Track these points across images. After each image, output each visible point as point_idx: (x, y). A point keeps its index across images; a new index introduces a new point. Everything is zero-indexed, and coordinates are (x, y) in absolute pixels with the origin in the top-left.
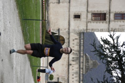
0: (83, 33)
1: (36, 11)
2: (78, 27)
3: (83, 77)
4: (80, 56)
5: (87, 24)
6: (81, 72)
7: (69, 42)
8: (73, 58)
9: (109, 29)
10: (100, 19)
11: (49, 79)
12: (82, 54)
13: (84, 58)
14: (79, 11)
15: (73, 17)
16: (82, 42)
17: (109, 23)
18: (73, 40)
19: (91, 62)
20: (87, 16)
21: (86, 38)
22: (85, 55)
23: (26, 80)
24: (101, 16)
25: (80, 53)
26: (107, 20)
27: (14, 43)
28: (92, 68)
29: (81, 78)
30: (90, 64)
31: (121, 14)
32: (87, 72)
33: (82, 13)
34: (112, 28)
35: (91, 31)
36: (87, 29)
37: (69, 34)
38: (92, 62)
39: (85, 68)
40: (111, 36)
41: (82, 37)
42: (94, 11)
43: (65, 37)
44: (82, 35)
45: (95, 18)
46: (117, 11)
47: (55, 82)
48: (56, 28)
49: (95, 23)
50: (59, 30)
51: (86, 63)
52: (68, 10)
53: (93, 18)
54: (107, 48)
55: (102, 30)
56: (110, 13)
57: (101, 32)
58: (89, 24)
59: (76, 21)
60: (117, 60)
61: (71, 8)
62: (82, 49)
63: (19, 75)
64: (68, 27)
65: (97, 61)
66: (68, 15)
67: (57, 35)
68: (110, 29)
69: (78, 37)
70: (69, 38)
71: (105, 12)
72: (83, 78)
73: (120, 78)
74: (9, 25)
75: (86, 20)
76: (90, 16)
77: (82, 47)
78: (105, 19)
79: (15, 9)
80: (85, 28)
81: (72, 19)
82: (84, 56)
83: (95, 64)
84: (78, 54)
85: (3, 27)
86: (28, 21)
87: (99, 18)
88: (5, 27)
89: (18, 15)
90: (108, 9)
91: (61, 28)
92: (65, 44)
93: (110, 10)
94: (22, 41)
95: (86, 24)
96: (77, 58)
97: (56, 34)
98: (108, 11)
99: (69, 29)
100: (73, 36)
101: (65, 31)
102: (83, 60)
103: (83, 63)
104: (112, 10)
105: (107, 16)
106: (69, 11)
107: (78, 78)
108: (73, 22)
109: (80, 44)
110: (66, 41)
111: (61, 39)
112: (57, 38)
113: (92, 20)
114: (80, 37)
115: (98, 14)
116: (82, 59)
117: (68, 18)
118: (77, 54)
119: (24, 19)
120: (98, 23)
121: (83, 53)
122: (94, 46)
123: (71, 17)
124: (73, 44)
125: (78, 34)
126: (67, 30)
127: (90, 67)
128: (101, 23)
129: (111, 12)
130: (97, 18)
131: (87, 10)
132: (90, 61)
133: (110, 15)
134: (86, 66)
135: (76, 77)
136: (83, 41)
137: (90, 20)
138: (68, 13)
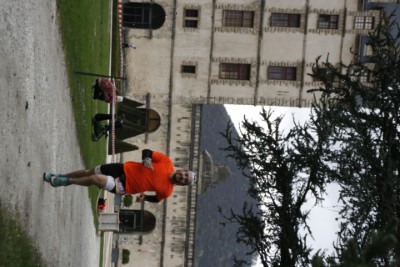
0: (201, 105)
1: (101, 55)
2: (190, 92)
3: (196, 201)
4: (192, 156)
5: (209, 87)
6: (194, 191)
7: (169, 125)
8: (177, 159)
9: (255, 99)
10: (239, 76)
11: (122, 204)
12: (196, 152)
13: (201, 161)
14: (193, 58)
15: (179, 69)
16: (197, 126)
17: (257, 86)
18: (179, 120)
19: (214, 170)
20: (210, 70)
21: (204, 117)
22: (204, 153)
23: (75, 206)
24: (241, 69)
25: (192, 149)
26: (253, 79)
27: (55, 124)
28: (216, 183)
29: (193, 203)
30: (212, 172)
31: (282, 67)
32: (204, 190)
33: (200, 62)
34: (262, 98)
35: (217, 102)
36: (209, 98)
37: (170, 106)
38: (217, 170)
39: (203, 181)
40: (264, 115)
41: (198, 114)
42: (226, 59)
43: (161, 112)
44: (198, 110)
45: (228, 73)
46: (273, 61)
47: (135, 211)
48: (142, 92)
49: (227, 85)
50: (148, 97)
51: (204, 171)
52: (169, 54)
53: (223, 73)
54: (255, 142)
55: (240, 101)
56: (259, 63)
57: (238, 103)
58: (213, 86)
59: (186, 79)
60: (275, 169)
61: (176, 48)
62: (197, 140)
63: (62, 197)
64: (168, 91)
65: (228, 167)
66: (168, 66)
67: (144, 107)
68: (259, 100)
69: (188, 114)
70: (169, 116)
71: (249, 62)
72: (196, 205)
73: (278, 209)
74: (45, 85)
75: (207, 77)
76: (216, 69)
77: (197, 136)
78: (248, 77)
79: (58, 51)
80: (205, 95)
81: (177, 75)
82: (201, 156)
83: (222, 175)
84: (188, 151)
85: (33, 90)
86: (83, 77)
87: (236, 74)
88: (37, 91)
89: (64, 62)
90: (255, 55)
91: (152, 92)
92: (160, 128)
93: (259, 58)
94: (70, 121)
95: (206, 85)
96: (186, 159)
97: (142, 105)
98: (255, 59)
99: (170, 96)
100: (180, 112)
101: (161, 100)
102: (198, 164)
103: (198, 170)
104: (263, 58)
105: (253, 70)
106: (172, 57)
107: (186, 203)
108: (180, 82)
109: (193, 128)
110: (163, 121)
111: (151, 116)
112: (144, 115)
113: (220, 77)
114: (193, 115)
115: (233, 65)
116: (195, 162)
117: (169, 70)
118: (185, 150)
119: (78, 73)
120: (234, 85)
121: (199, 150)
122: (226, 136)
123: (174, 69)
124: (178, 128)
125: (189, 107)
126: (166, 98)
127: (213, 180)
128: (240, 86)
129: (261, 61)
130: (232, 74)
131: (211, 56)
132: (212, 166)
133: (258, 70)
134: (203, 178)
135: (181, 201)
136: (200, 124)
137: (217, 78)
138: (169, 60)
